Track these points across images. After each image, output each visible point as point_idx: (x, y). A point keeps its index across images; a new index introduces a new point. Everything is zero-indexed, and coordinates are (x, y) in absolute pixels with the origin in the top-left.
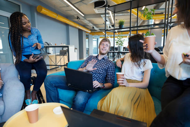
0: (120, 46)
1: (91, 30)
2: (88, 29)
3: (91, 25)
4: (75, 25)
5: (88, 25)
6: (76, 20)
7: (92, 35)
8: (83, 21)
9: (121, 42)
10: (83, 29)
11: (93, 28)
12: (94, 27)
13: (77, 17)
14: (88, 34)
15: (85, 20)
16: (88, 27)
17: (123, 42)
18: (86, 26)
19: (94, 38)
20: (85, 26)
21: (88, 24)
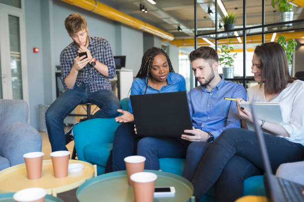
0: (227, 66)
1: (174, 35)
2: (166, 31)
3: (174, 22)
4: (135, 22)
5: (165, 23)
6: (139, 12)
7: (178, 46)
8: (154, 14)
9: (230, 58)
10: (153, 33)
11: (179, 29)
12: (182, 27)
13: (141, 5)
14: (165, 45)
15: (160, 12)
16: (168, 28)
17: (233, 58)
18: (163, 26)
19: (182, 53)
20: (159, 25)
21: (166, 20)
